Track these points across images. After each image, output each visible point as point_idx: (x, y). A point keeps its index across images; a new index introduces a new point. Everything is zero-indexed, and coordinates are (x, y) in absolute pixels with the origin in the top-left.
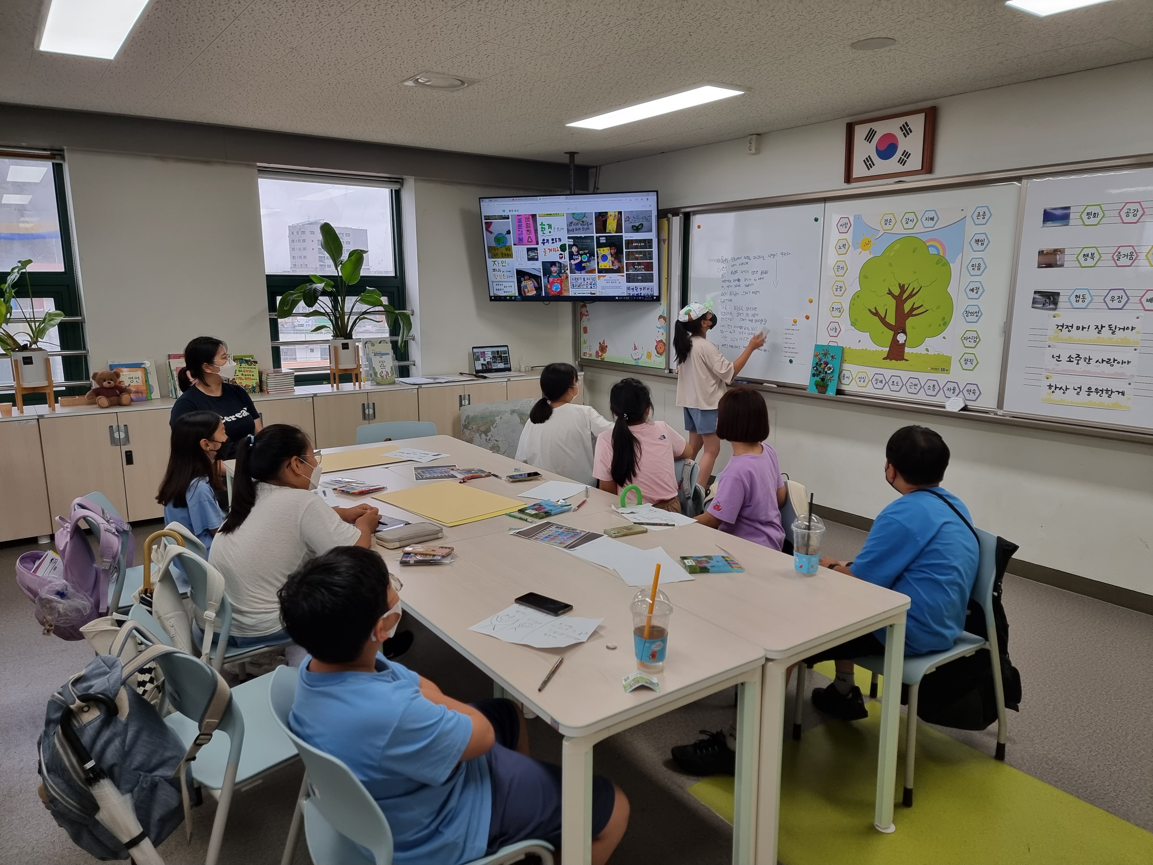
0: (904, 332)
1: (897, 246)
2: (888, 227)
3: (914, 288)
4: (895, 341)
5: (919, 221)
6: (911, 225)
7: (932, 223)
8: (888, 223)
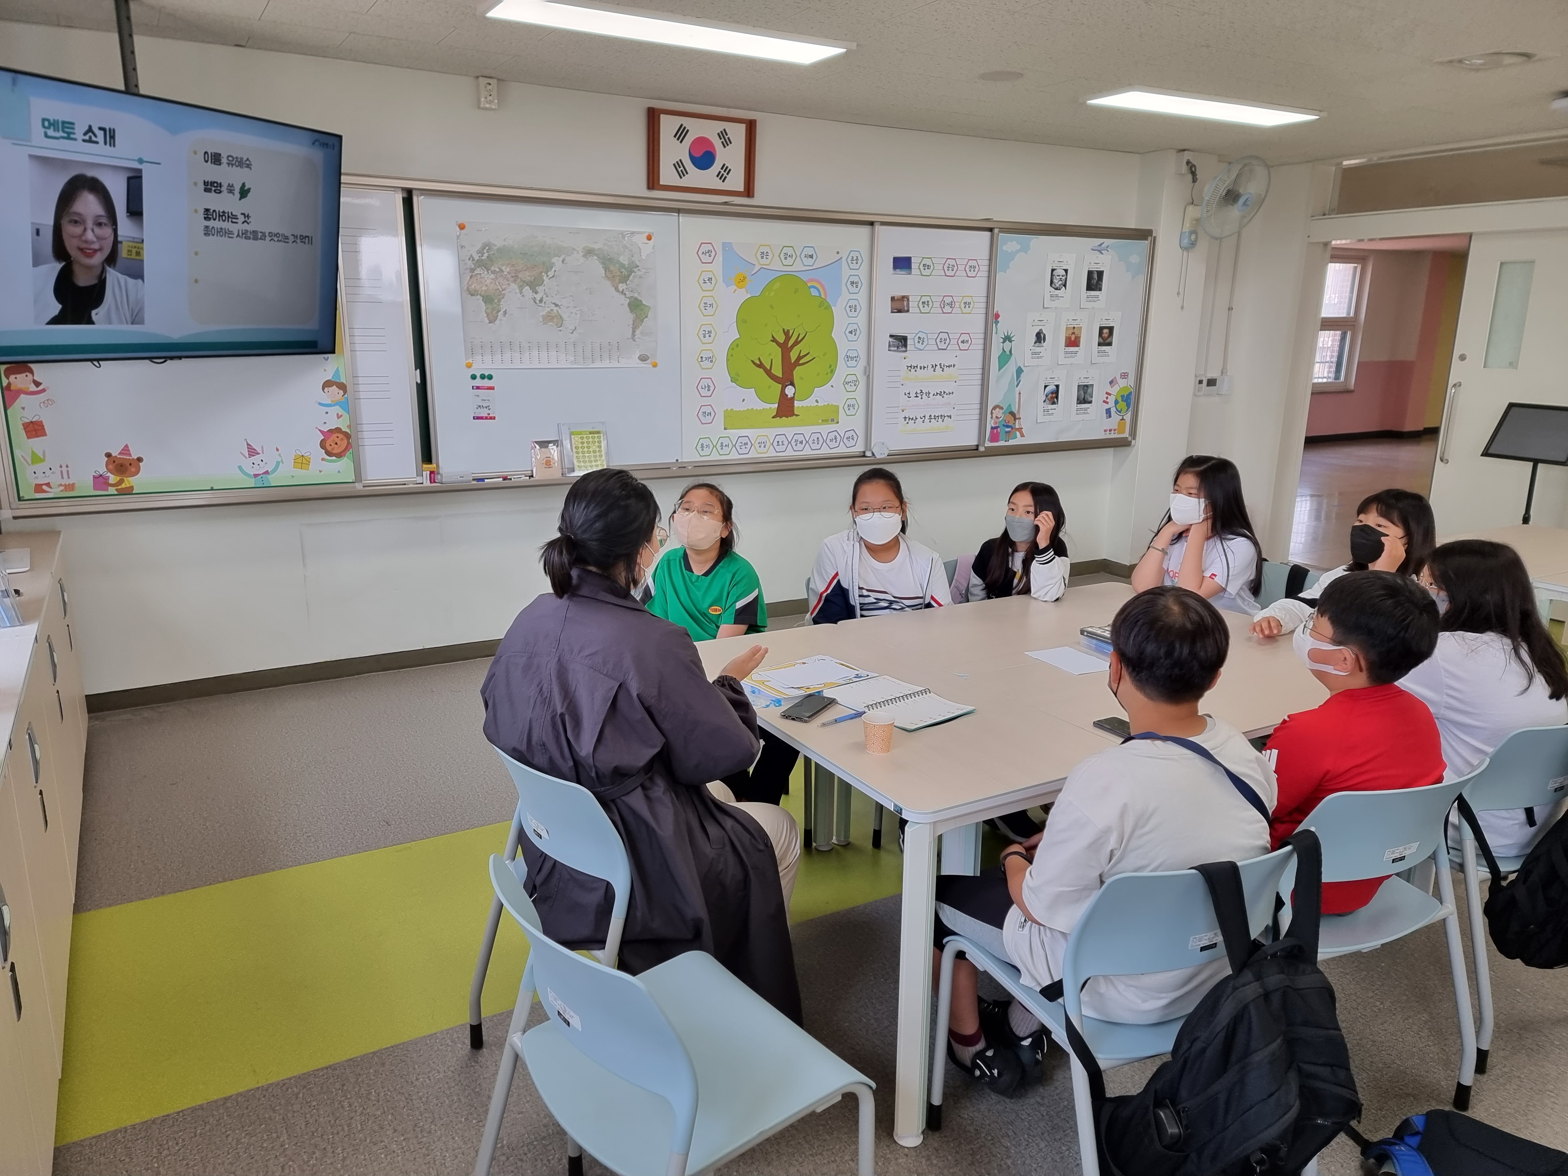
0: (792, 384)
1: (777, 285)
2: (764, 261)
3: (799, 335)
4: (783, 394)
5: (798, 258)
6: (789, 261)
7: (810, 261)
8: (765, 257)
